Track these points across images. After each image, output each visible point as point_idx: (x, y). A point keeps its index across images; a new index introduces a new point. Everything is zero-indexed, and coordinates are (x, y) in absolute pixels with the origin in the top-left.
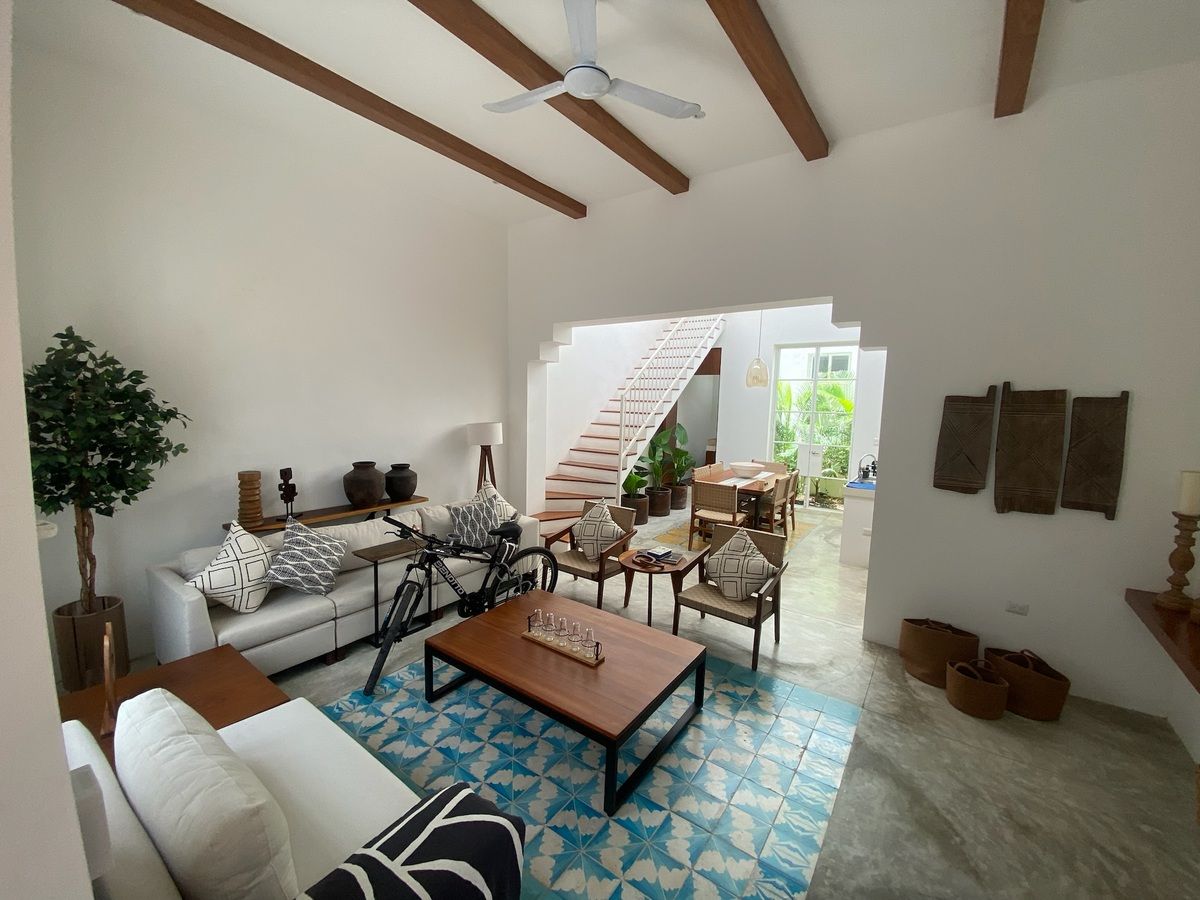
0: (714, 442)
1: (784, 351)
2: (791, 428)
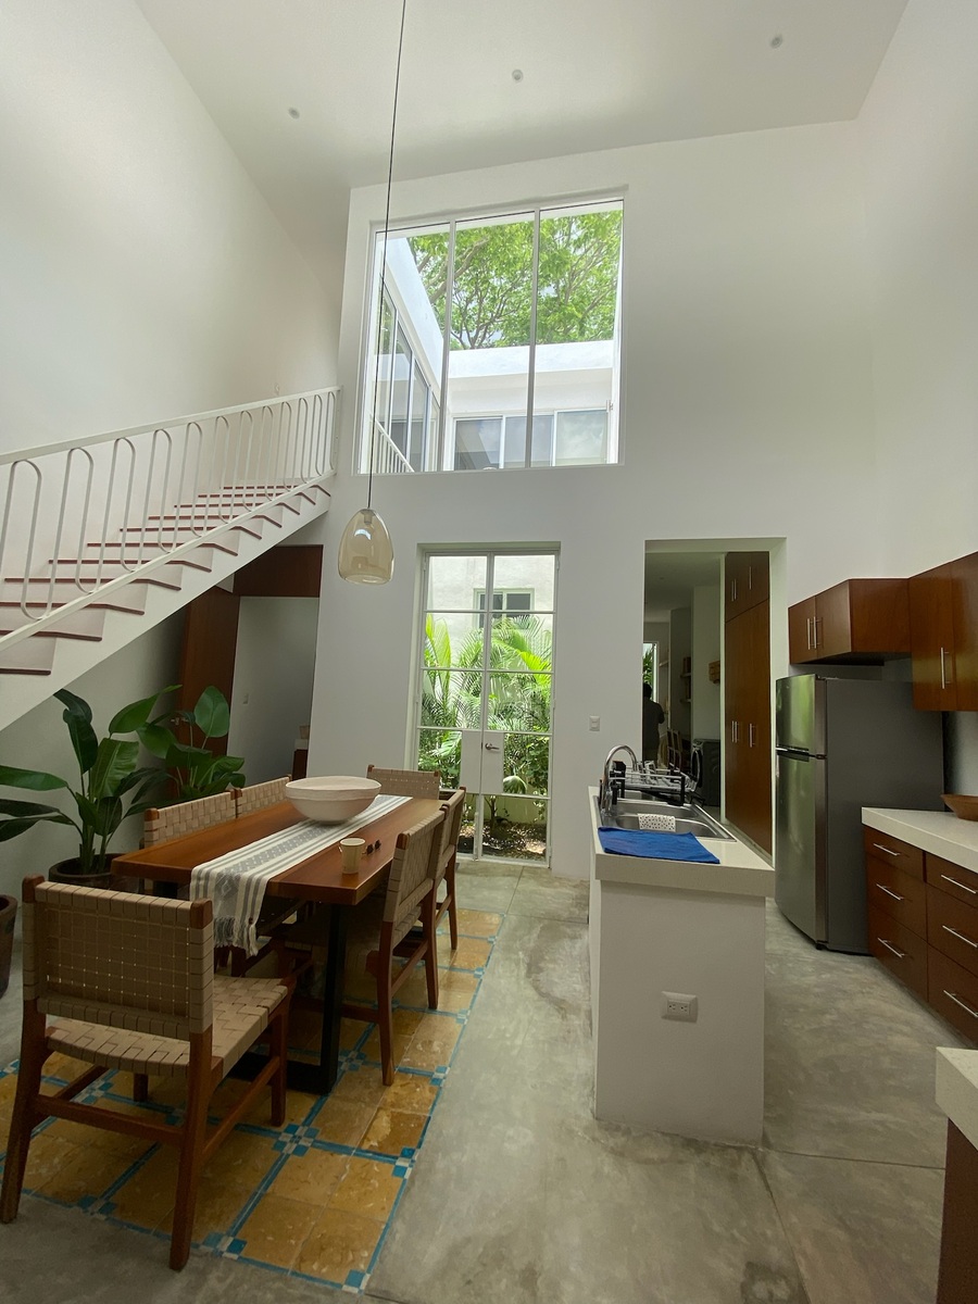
0: (305, 732)
2: (450, 704)
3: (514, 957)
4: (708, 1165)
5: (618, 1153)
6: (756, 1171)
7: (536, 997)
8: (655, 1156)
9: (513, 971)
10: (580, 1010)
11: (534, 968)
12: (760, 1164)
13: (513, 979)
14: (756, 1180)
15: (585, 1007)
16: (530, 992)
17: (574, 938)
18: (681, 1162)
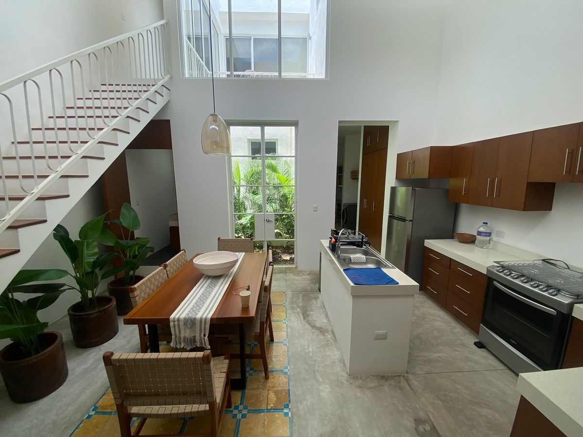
0: (175, 217)
1: (233, 128)
3: (296, 311)
4: (391, 384)
5: (360, 387)
6: (407, 384)
7: (311, 328)
8: (373, 385)
9: (298, 318)
10: (328, 331)
11: (305, 315)
12: (407, 380)
13: (299, 322)
14: (408, 387)
15: (330, 329)
16: (308, 326)
17: (316, 298)
18: (382, 386)
